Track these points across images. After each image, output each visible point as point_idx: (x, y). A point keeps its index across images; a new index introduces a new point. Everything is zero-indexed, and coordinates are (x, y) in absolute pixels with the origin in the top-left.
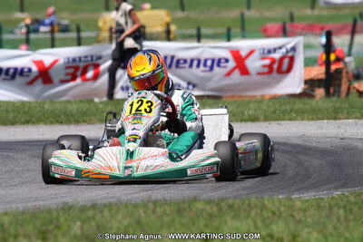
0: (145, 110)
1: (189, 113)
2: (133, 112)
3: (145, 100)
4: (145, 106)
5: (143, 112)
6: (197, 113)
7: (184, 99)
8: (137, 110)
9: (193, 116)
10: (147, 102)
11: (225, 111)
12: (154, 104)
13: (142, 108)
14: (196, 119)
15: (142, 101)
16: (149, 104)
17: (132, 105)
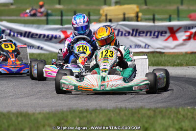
0: (110, 56)
1: (128, 57)
2: (103, 56)
3: (109, 51)
6: (132, 58)
7: (125, 50)
8: (105, 56)
9: (130, 59)
10: (110, 52)
11: (146, 57)
12: (114, 53)
13: (108, 55)
14: (132, 60)
15: (108, 51)
17: (102, 53)
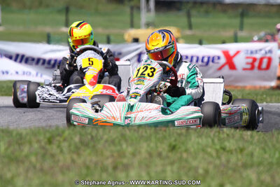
0: (148, 74)
1: (193, 81)
2: (139, 75)
3: (149, 67)
4: (149, 71)
5: (146, 76)
6: (199, 81)
7: (190, 69)
8: (142, 74)
9: (196, 84)
10: (151, 69)
11: (221, 80)
12: (156, 71)
13: (146, 73)
14: (198, 86)
15: (147, 67)
16: (153, 70)
17: (139, 70)
